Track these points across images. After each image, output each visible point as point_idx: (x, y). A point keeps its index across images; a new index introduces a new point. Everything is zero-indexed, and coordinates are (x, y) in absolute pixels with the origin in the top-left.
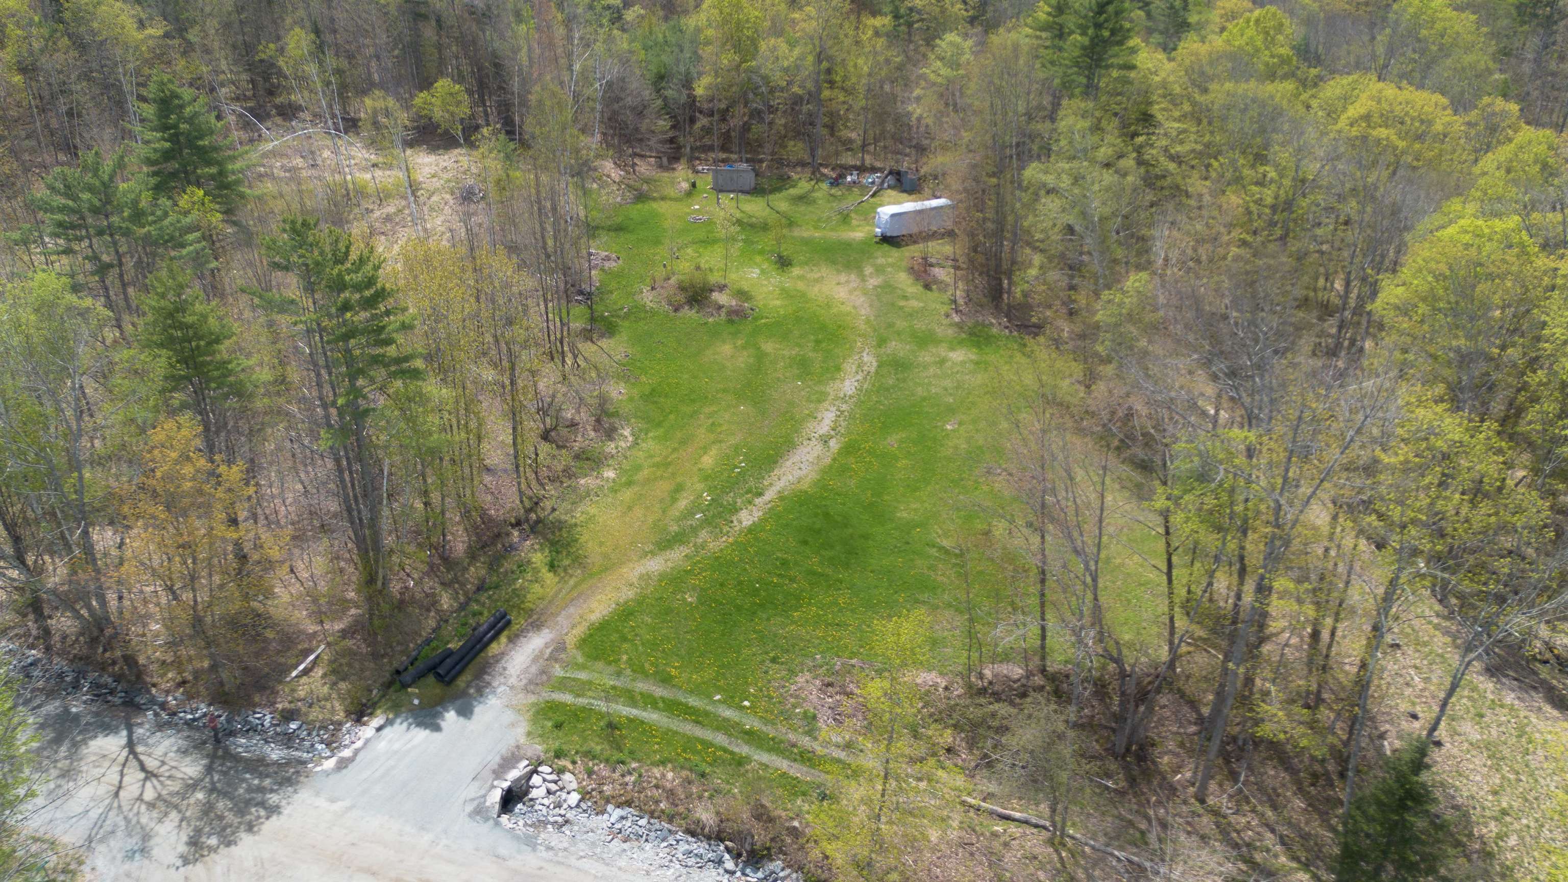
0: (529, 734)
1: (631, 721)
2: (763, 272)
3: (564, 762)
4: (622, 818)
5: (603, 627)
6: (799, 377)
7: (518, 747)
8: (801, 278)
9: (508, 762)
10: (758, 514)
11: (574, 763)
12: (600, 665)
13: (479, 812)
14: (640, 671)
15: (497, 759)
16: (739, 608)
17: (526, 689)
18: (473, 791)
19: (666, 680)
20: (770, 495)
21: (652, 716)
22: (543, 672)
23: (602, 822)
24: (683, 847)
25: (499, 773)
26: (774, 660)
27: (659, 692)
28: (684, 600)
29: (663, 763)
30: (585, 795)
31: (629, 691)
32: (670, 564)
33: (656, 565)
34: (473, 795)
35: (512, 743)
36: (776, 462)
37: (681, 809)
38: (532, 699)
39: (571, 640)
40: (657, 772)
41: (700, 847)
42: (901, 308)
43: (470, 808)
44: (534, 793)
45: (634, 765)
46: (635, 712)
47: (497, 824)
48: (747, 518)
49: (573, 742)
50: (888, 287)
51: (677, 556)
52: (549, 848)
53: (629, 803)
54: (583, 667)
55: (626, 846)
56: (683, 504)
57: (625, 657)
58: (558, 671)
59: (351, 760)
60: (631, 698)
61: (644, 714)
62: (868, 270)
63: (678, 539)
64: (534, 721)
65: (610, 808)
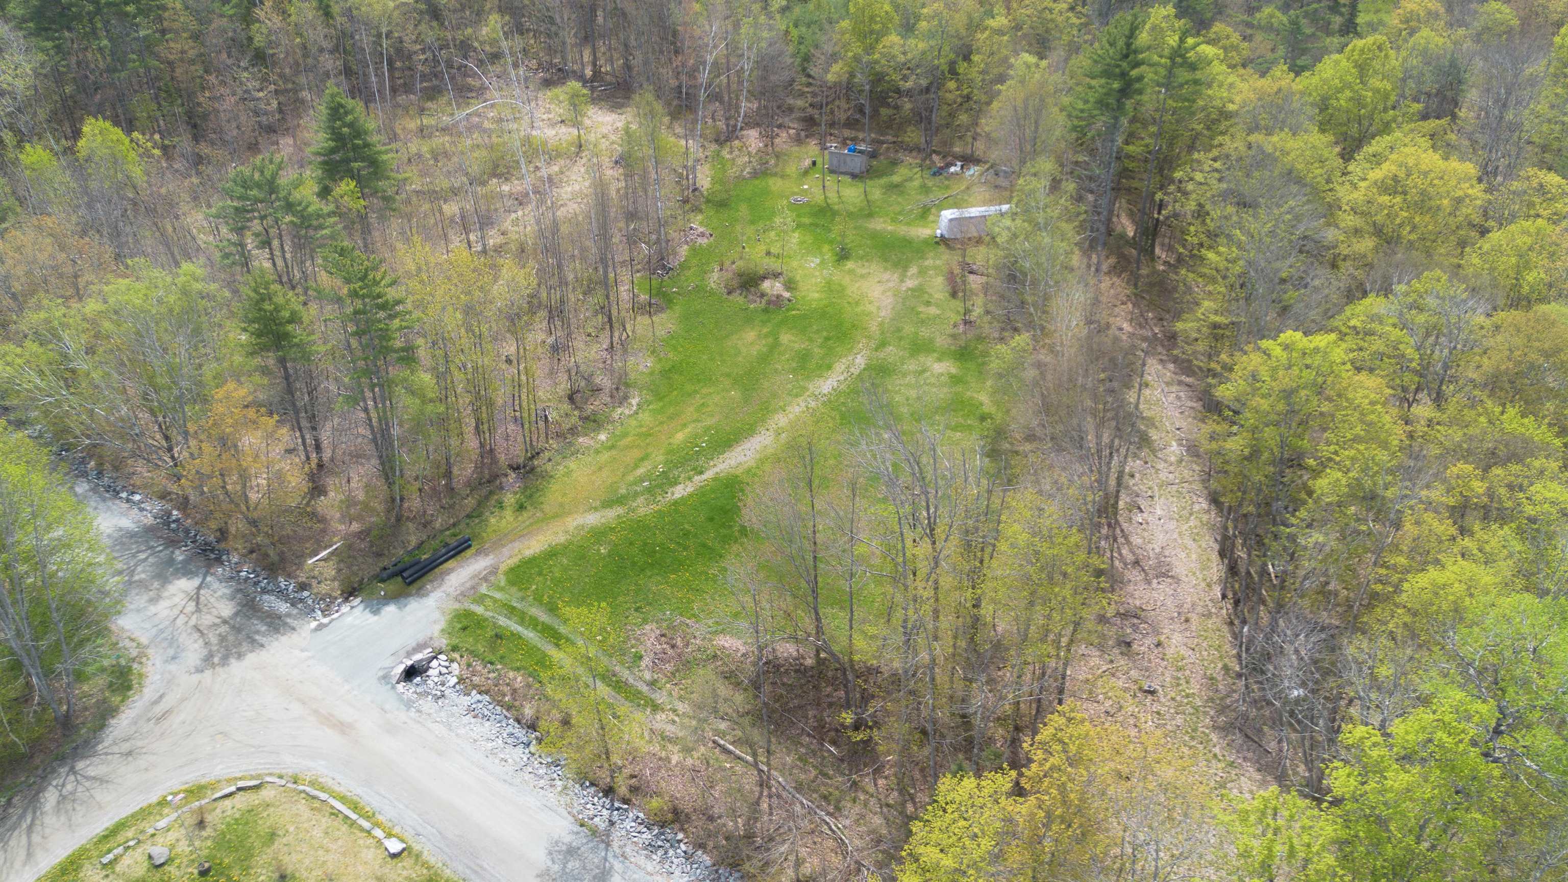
0: (443, 630)
1: (513, 634)
2: (823, 262)
3: (456, 655)
4: (479, 701)
5: (530, 562)
6: (794, 371)
7: (431, 638)
8: (851, 272)
9: (419, 648)
10: (690, 489)
11: (462, 656)
12: (514, 590)
13: (385, 678)
14: (538, 600)
15: (414, 644)
16: (634, 564)
17: (456, 599)
18: (388, 663)
19: (552, 609)
20: (709, 475)
21: (529, 635)
22: (473, 588)
23: (466, 701)
24: (510, 729)
25: (409, 655)
26: (637, 610)
27: (544, 617)
28: (599, 550)
29: (518, 669)
30: (461, 680)
31: (523, 613)
32: (603, 520)
33: (593, 519)
34: (387, 665)
35: (429, 635)
36: (730, 446)
37: (517, 703)
38: (457, 606)
39: (503, 567)
40: (511, 674)
41: (520, 732)
42: (918, 313)
43: (381, 673)
44: (431, 672)
45: (499, 667)
46: (520, 629)
47: (393, 688)
48: (679, 492)
49: (468, 642)
50: (919, 291)
51: (611, 515)
52: (419, 711)
53: (487, 692)
54: (501, 589)
55: (473, 720)
56: (641, 471)
57: (534, 587)
58: (484, 589)
59: (326, 625)
60: (523, 618)
61: (526, 632)
62: (913, 270)
63: (620, 501)
64: (450, 623)
65: (474, 692)
